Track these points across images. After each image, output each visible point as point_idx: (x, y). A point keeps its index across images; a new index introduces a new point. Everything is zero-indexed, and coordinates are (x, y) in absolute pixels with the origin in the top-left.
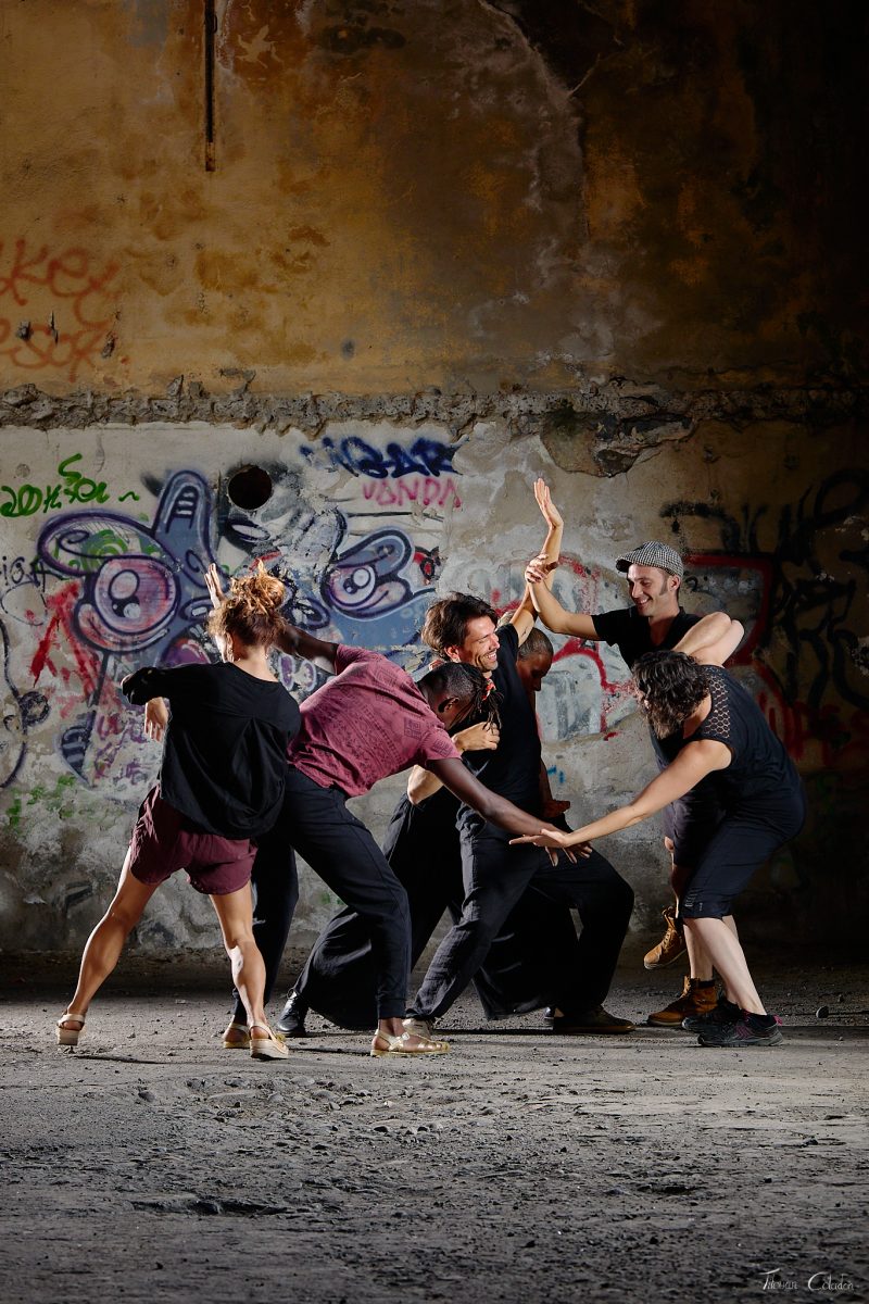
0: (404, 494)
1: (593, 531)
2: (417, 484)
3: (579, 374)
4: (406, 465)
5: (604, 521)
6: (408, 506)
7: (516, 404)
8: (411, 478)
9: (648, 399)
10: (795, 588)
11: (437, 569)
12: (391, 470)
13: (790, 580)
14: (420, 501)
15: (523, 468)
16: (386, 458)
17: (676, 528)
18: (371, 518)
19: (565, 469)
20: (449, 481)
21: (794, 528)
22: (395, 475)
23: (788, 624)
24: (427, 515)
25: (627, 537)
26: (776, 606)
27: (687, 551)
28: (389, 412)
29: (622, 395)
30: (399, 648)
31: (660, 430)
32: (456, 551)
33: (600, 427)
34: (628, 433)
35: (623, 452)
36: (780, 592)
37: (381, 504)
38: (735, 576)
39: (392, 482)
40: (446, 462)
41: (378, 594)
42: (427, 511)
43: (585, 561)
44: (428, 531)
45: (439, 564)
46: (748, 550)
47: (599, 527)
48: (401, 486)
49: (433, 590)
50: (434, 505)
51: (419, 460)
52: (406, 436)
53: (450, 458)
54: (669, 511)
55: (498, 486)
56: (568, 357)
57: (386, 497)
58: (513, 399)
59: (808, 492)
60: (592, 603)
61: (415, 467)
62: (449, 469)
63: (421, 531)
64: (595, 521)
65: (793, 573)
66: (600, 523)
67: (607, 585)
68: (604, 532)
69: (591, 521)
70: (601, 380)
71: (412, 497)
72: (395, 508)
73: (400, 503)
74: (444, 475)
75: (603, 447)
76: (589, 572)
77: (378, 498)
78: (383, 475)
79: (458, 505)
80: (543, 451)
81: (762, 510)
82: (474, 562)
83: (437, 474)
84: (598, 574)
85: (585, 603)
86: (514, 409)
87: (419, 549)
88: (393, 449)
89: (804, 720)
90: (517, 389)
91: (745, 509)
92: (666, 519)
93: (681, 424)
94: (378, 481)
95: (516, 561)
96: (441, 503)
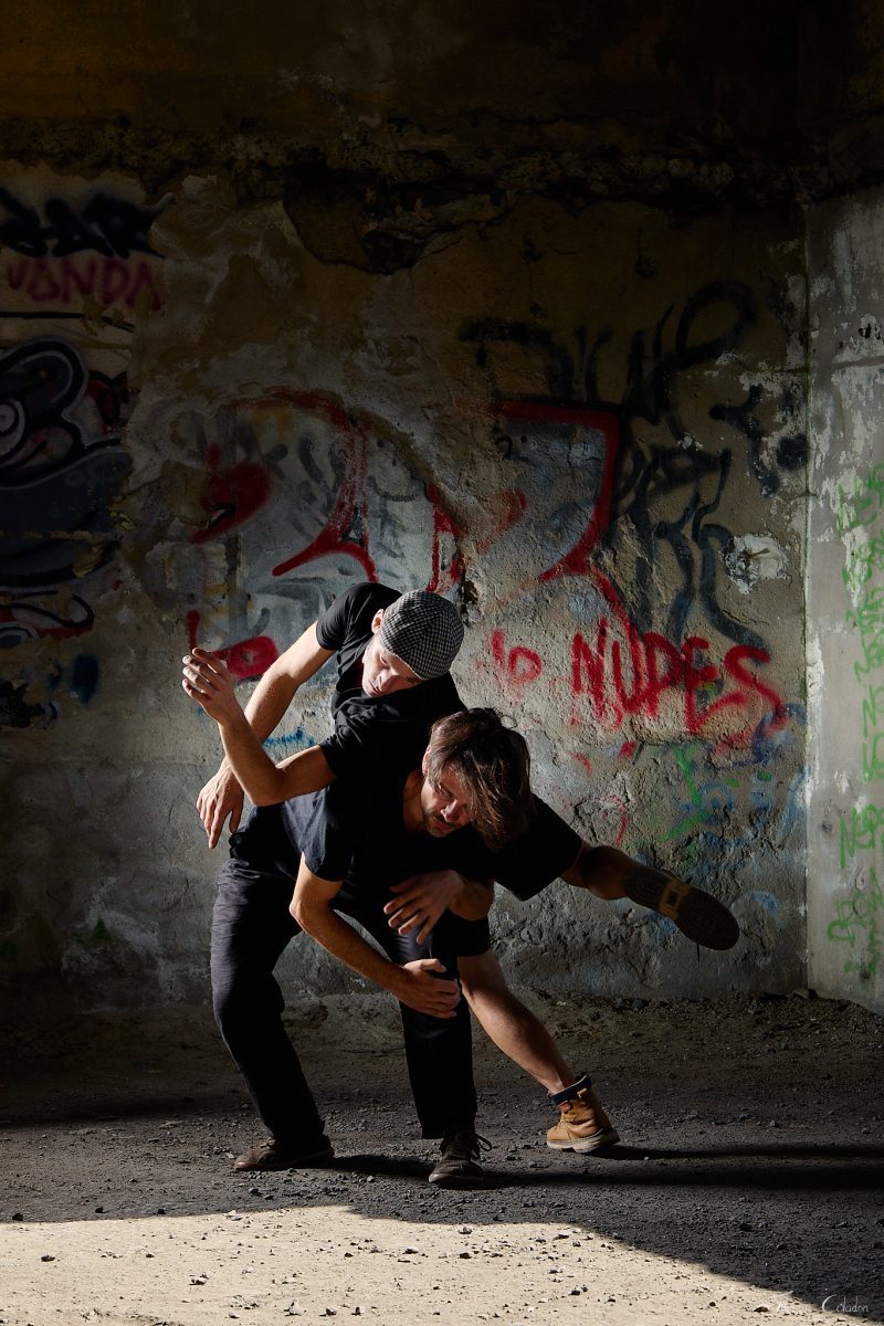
0: (73, 284)
1: (361, 359)
2: (92, 268)
3: (341, 109)
4: (76, 238)
5: (377, 343)
6: (78, 303)
7: (247, 148)
8: (82, 259)
9: (437, 157)
10: (649, 459)
11: (124, 410)
12: (52, 243)
13: (644, 447)
14: (97, 296)
15: (257, 252)
16: (44, 223)
17: (481, 359)
18: (21, 322)
19: (320, 257)
20: (144, 267)
21: (648, 368)
22: (58, 252)
23: (638, 514)
24: (108, 321)
25: (411, 369)
26: (623, 485)
27: (496, 394)
28: (47, 147)
29: (402, 147)
30: (62, 534)
31: (457, 205)
32: (153, 380)
33: (370, 194)
34: (409, 207)
35: (402, 236)
36: (628, 465)
37: (35, 298)
38: (567, 437)
39: (54, 265)
40: (140, 236)
41: (30, 446)
42: (109, 313)
43: (349, 402)
44: (110, 347)
45: (127, 401)
46: (585, 400)
47: (370, 352)
48: (68, 270)
49: (116, 442)
50: (119, 304)
51: (95, 229)
52: (77, 189)
53: (146, 229)
54: (474, 331)
55: (218, 278)
56: (326, 80)
57: (43, 287)
58: (240, 142)
59: (668, 313)
60: (359, 471)
61: (89, 242)
62: (145, 247)
63: (99, 345)
64: (364, 342)
65: (648, 436)
66: (372, 346)
67: (380, 444)
68: (376, 360)
69: (358, 343)
70: (375, 121)
71: (85, 289)
72: (56, 305)
73: (66, 299)
74: (135, 259)
75: (372, 226)
76: (354, 424)
77: (31, 288)
78: (39, 251)
79: (156, 305)
80: (287, 226)
81: (605, 337)
82: (180, 399)
83: (126, 255)
84: (368, 426)
85: (348, 472)
86: (240, 157)
87: (96, 375)
88: (55, 207)
89: (661, 660)
90: (247, 126)
91: (581, 333)
92: (467, 344)
93: (488, 197)
94: (32, 260)
95: (245, 401)
96: (130, 302)
